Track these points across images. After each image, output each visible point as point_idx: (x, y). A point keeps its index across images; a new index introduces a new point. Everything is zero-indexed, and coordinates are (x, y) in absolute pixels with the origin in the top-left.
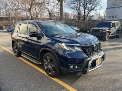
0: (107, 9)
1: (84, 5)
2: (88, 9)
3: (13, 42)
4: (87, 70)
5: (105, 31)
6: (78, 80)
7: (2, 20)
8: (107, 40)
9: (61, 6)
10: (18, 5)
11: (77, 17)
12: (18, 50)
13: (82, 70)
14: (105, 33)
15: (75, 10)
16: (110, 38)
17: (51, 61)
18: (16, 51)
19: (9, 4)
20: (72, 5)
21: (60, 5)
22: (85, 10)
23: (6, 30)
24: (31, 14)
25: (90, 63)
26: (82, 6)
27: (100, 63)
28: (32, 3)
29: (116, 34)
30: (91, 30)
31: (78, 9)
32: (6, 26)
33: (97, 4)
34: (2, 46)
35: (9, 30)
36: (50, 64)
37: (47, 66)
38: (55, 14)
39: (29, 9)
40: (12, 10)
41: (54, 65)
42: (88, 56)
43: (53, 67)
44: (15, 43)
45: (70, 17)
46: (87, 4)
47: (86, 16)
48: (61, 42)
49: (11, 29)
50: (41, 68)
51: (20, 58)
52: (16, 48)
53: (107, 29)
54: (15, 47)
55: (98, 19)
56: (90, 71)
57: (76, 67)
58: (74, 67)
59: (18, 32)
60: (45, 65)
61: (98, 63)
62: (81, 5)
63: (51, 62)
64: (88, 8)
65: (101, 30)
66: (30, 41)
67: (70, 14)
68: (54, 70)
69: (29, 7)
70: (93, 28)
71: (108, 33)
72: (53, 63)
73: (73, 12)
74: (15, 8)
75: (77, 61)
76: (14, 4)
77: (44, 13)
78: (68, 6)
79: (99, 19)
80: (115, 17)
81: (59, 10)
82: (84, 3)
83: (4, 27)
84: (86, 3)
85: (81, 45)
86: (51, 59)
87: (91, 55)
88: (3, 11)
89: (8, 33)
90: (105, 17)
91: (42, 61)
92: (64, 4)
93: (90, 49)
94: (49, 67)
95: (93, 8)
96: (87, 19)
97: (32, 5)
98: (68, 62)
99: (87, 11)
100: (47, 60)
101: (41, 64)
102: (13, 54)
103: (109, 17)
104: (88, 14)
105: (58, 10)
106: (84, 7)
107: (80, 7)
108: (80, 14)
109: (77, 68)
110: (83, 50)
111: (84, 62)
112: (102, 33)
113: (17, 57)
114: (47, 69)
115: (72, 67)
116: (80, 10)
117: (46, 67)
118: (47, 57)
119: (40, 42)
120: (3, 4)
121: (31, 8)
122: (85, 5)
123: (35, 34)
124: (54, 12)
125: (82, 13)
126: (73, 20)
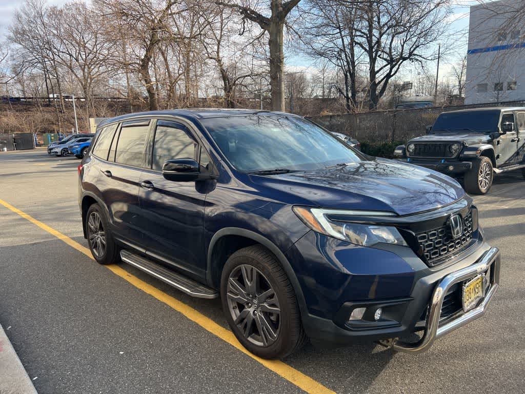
0: (472, 55)
1: (370, 42)
2: (385, 56)
3: (87, 202)
4: (425, 329)
5: (476, 149)
6: (385, 374)
7: (27, 110)
8: (483, 190)
9: (275, 45)
10: (96, 45)
11: (340, 91)
12: (110, 237)
13: (403, 328)
14: (476, 160)
15: (334, 60)
16: (497, 180)
17: (262, 285)
18: (100, 238)
19: (57, 43)
20: (320, 43)
21: (270, 43)
22: (373, 61)
23: (43, 150)
24: (148, 81)
25: (439, 295)
26: (361, 45)
27: (480, 294)
28: (153, 36)
29: (520, 163)
30: (412, 147)
31: (343, 56)
32: (43, 131)
33: (425, 34)
34: (36, 216)
35: (59, 150)
36: (254, 297)
37: (241, 307)
38: (248, 80)
39: (142, 60)
40: (70, 68)
41: (273, 305)
42: (430, 267)
43: (267, 314)
44: (94, 206)
45: (309, 90)
46: (381, 35)
47: (379, 87)
48: (308, 204)
49: (66, 145)
50: (209, 317)
51: (117, 271)
52: (101, 228)
53: (482, 142)
54: (92, 225)
55: (429, 98)
56: (440, 331)
57: (378, 314)
58: (369, 316)
59: (112, 158)
60: (231, 305)
61: (473, 296)
62: (358, 39)
63: (259, 292)
64: (388, 51)
65: (455, 147)
66: (155, 196)
67: (309, 77)
68: (275, 325)
69: (143, 53)
70: (418, 139)
71: (486, 159)
72: (272, 296)
73: (323, 71)
74: (81, 61)
75: (374, 288)
76: (79, 44)
77: (202, 75)
78: (303, 46)
79: (435, 96)
80: (510, 88)
81: (264, 63)
82: (370, 31)
83: (36, 138)
84: (376, 33)
85: (398, 216)
86: (259, 276)
87: (441, 261)
88: (35, 71)
89: (55, 164)
90: (460, 89)
91: (216, 285)
92: (286, 37)
93: (434, 235)
94: (251, 310)
95: (411, 54)
96: (385, 98)
97: (152, 44)
98: (341, 291)
99: (385, 63)
100: (241, 281)
101: (211, 296)
102: (87, 252)
103: (483, 87)
104: (389, 76)
105: (261, 65)
106: (371, 47)
107: (352, 50)
108: (353, 75)
109: (380, 320)
110: (406, 236)
111: (414, 294)
112: (460, 159)
113: (102, 267)
114: (241, 320)
115: (357, 314)
116: (353, 62)
117: (235, 314)
118: (240, 270)
119: (210, 204)
120: (35, 42)
121: (148, 58)
122: (374, 40)
123: (189, 170)
124: (245, 71)
125: (362, 74)
126: (325, 101)
